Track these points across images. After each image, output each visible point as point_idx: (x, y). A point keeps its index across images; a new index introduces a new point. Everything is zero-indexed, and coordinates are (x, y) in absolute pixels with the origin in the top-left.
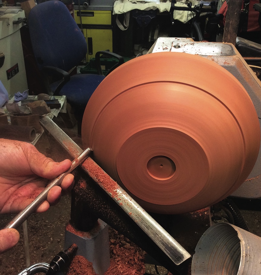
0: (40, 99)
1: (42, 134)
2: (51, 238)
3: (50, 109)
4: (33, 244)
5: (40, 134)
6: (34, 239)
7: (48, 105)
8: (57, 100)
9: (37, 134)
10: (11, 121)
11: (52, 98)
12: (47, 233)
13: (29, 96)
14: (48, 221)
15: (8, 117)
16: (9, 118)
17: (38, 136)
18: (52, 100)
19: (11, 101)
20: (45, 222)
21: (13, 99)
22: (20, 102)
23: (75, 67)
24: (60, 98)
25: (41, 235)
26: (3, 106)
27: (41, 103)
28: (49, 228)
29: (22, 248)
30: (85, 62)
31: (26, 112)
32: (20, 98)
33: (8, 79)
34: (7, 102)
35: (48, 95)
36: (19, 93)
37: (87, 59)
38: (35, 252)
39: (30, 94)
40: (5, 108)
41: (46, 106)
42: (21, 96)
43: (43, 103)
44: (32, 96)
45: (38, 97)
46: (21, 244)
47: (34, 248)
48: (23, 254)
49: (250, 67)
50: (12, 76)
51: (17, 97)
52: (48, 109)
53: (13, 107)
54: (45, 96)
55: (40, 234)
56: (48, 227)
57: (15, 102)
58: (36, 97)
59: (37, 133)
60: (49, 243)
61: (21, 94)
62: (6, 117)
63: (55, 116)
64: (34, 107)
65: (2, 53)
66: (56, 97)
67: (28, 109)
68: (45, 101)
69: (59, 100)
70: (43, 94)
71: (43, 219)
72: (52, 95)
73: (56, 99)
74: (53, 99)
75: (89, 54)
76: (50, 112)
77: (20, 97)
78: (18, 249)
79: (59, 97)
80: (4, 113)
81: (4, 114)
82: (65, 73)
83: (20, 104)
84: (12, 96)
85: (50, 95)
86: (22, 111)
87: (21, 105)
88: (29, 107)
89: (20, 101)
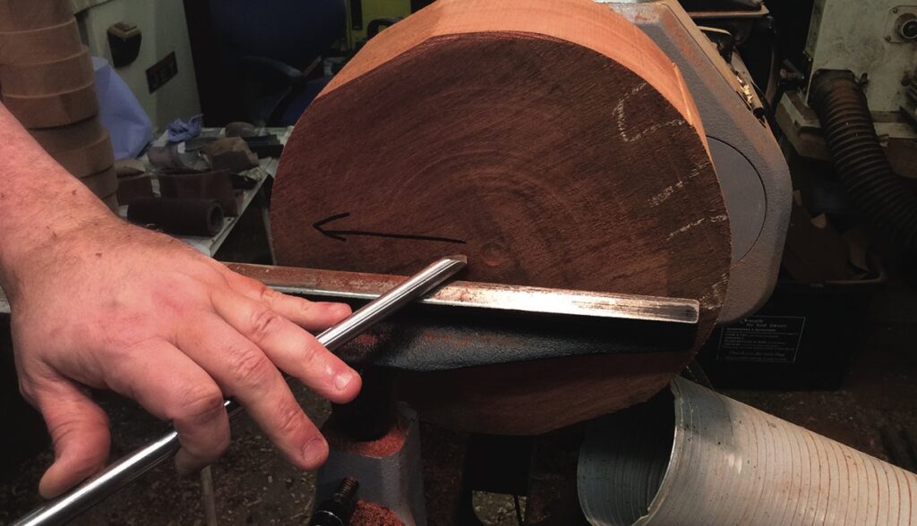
0: (230, 134)
1: (238, 218)
2: (270, 478)
3: (257, 157)
4: (224, 493)
5: (233, 219)
6: (228, 482)
7: (253, 149)
8: (275, 136)
9: (228, 218)
10: (160, 190)
11: (262, 132)
12: (259, 465)
13: (204, 130)
14: (260, 437)
15: (152, 181)
16: (155, 184)
17: (229, 222)
18: (263, 138)
19: (161, 142)
20: (253, 439)
21: (166, 137)
22: (183, 144)
23: (319, 59)
24: (281, 133)
25: (245, 472)
26: (141, 154)
27: (233, 143)
28: (264, 452)
29: (198, 505)
30: (343, 49)
31: (199, 166)
32: (182, 136)
33: (152, 90)
34: (149, 145)
35: (252, 126)
36: (179, 124)
37: (349, 40)
38: (230, 512)
39: (206, 125)
40: (145, 158)
41: (248, 151)
42: (185, 130)
43: (239, 145)
44: (212, 129)
45: (226, 131)
46: (195, 495)
47: (229, 502)
48: (201, 518)
49: (702, 31)
50: (161, 83)
51: (174, 131)
52: (253, 157)
53: (165, 157)
54: (244, 129)
55: (242, 469)
56: (262, 450)
57: (171, 144)
58: (223, 131)
59: (226, 216)
60: (265, 488)
61: (185, 126)
62: (148, 179)
63: (269, 176)
64: (216, 154)
65: (135, 27)
66: (272, 131)
67: (203, 159)
68: (244, 138)
69: (278, 138)
70: (240, 123)
71: (247, 433)
72: (261, 127)
73: (272, 134)
74: (264, 135)
75: (354, 29)
76: (258, 165)
77: (181, 132)
78: (188, 507)
79: (281, 131)
80: (144, 170)
81: (142, 173)
82: (294, 72)
83: (181, 148)
84: (161, 132)
85: (256, 126)
86: (188, 164)
87: (186, 151)
88: (205, 156)
89: (181, 141)
